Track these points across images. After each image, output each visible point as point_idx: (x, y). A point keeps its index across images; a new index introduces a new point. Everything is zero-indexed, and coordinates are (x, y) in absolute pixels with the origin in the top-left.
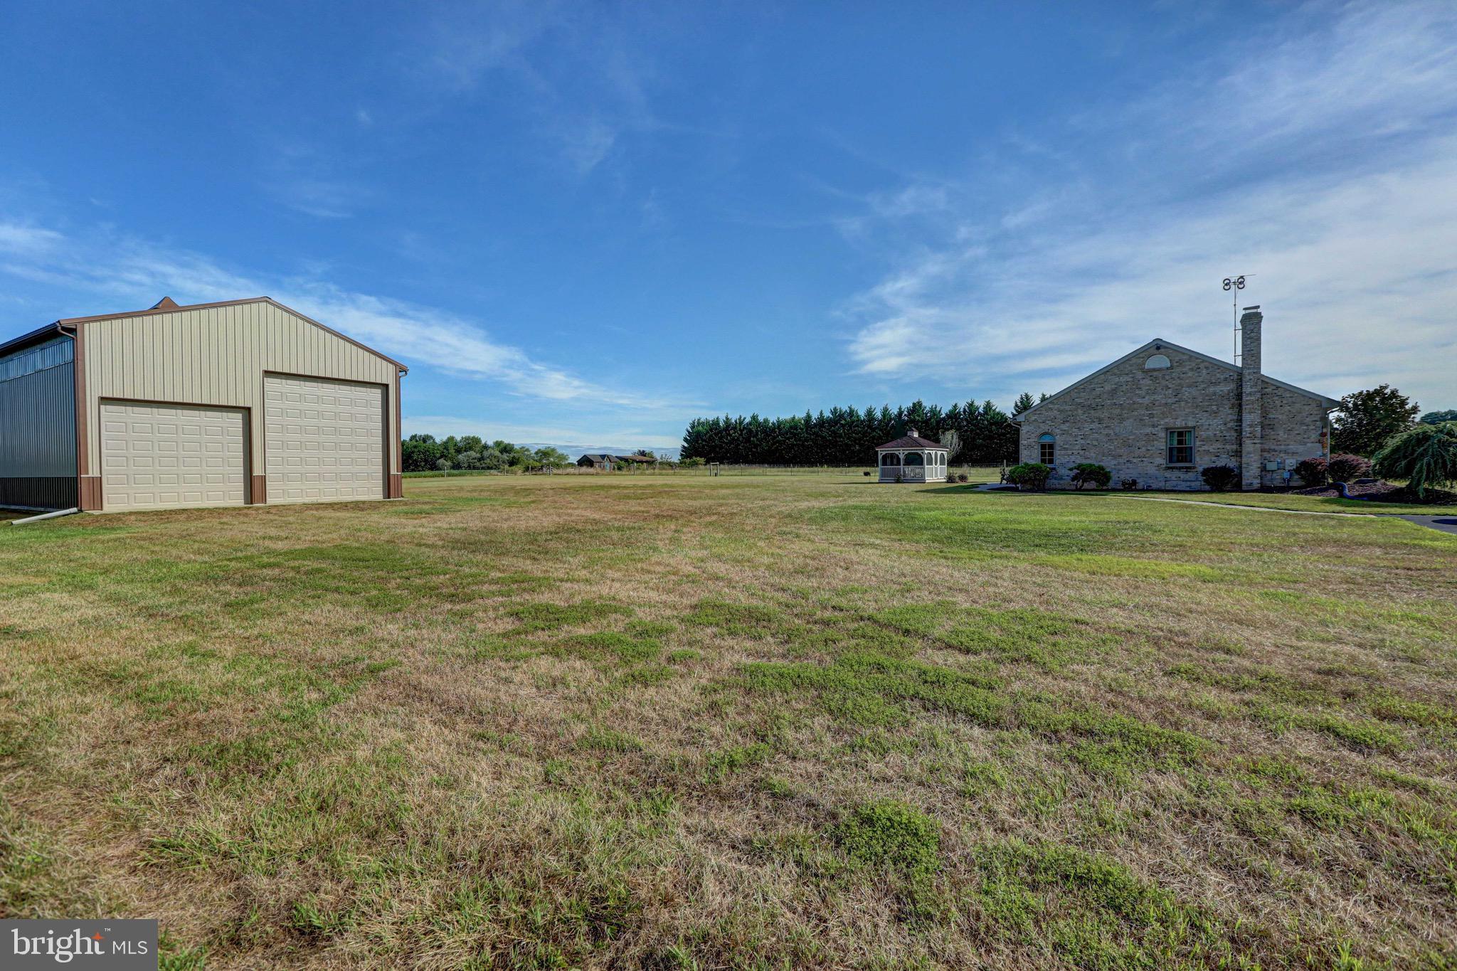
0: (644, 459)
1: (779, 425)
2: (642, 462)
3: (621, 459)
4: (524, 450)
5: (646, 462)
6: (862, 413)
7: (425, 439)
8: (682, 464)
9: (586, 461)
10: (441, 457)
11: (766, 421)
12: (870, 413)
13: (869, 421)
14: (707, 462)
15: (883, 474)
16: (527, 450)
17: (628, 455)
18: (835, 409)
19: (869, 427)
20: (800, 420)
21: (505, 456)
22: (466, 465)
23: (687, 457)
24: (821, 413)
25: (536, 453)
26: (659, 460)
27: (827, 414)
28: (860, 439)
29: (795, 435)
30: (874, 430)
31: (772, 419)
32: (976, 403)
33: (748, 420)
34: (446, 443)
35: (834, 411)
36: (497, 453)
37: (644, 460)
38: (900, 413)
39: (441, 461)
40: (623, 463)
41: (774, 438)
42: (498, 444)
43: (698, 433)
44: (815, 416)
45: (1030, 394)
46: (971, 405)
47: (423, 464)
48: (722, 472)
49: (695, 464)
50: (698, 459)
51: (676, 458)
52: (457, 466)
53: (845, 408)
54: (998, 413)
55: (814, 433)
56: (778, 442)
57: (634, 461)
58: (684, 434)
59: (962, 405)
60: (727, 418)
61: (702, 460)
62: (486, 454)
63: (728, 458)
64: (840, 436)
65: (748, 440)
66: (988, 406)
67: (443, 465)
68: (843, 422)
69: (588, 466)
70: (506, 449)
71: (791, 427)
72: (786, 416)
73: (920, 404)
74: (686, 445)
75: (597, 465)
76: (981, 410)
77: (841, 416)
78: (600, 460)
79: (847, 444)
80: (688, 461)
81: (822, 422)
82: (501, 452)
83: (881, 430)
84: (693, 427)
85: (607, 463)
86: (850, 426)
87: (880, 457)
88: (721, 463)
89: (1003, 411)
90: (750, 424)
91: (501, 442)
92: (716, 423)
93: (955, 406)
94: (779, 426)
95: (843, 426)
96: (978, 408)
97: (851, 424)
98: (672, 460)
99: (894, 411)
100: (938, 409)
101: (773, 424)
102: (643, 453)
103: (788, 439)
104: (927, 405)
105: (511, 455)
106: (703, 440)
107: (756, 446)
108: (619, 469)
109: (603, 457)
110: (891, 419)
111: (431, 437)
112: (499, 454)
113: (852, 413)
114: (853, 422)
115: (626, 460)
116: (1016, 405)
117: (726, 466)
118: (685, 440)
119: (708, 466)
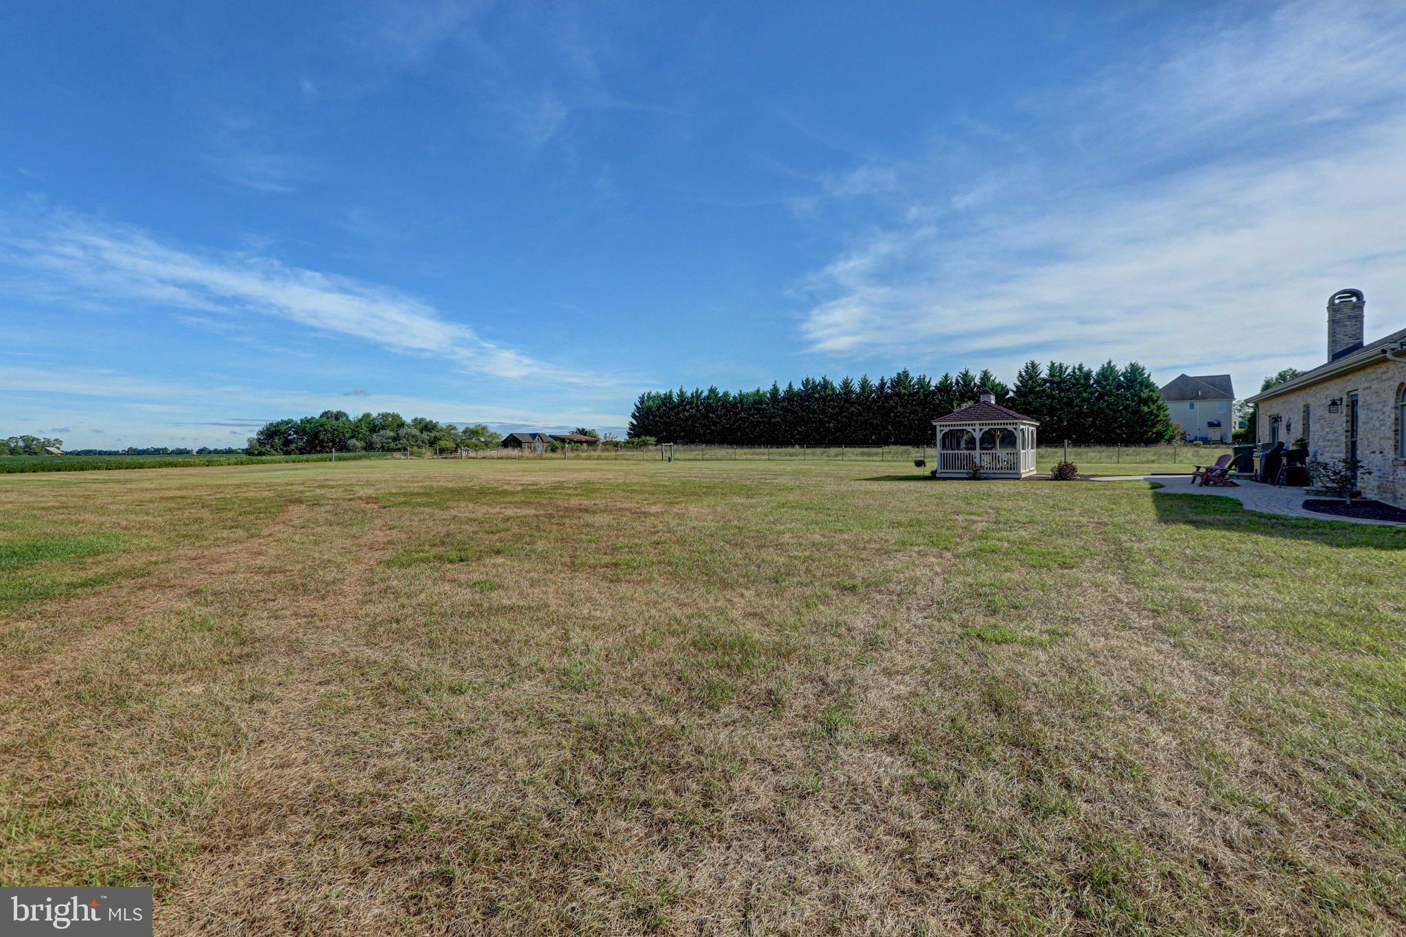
0: (583, 438)
1: (742, 398)
2: (581, 442)
3: (556, 438)
4: (451, 428)
5: (586, 442)
6: (837, 384)
7: (338, 416)
8: (628, 445)
9: (513, 442)
10: (352, 437)
11: (726, 394)
12: (846, 384)
13: (845, 394)
14: (658, 442)
15: (945, 462)
16: (454, 428)
17: (564, 433)
18: (807, 380)
19: (846, 401)
20: (765, 393)
21: (425, 436)
22: (379, 446)
23: (636, 435)
24: (790, 385)
25: (464, 432)
26: (603, 440)
27: (798, 386)
28: (837, 415)
29: (759, 411)
30: (852, 404)
31: (734, 393)
32: (971, 373)
33: (706, 393)
34: (360, 420)
35: (806, 383)
36: (416, 432)
37: (584, 440)
38: (882, 385)
39: (353, 442)
40: (557, 443)
41: (736, 414)
42: (417, 422)
43: (650, 409)
44: (783, 388)
45: (1037, 362)
46: (966, 375)
47: (330, 444)
48: (677, 455)
49: (645, 444)
50: (648, 438)
51: (623, 438)
52: (369, 447)
53: (818, 380)
54: (999, 384)
55: (782, 408)
56: (741, 419)
57: (571, 441)
58: (633, 409)
59: (954, 376)
60: (681, 392)
61: (652, 440)
62: (402, 432)
63: (683, 438)
64: (814, 412)
65: (705, 417)
66: (986, 376)
67: (354, 446)
68: (817, 396)
69: (514, 447)
70: (427, 427)
71: (755, 402)
72: (749, 389)
73: (906, 374)
74: (635, 422)
75: (525, 446)
76: (977, 381)
77: (814, 387)
78: (530, 439)
79: (821, 421)
80: (636, 440)
81: (791, 395)
82: (421, 431)
83: (859, 405)
84: (642, 402)
85: (539, 445)
86: (825, 400)
87: (939, 436)
88: (676, 443)
89: (1004, 382)
90: (708, 398)
91: (422, 420)
92: (668, 397)
93: (946, 376)
94: (741, 401)
95: (817, 400)
96: (973, 379)
97: (825, 399)
98: (618, 440)
99: (875, 382)
100: (927, 380)
101: (735, 398)
102: (582, 432)
103: (753, 415)
104: (914, 375)
105: (433, 435)
106: (655, 416)
107: (715, 424)
108: (554, 450)
109: (534, 436)
110: (872, 392)
111: (345, 414)
112: (418, 433)
113: (826, 385)
114: (828, 396)
115: (562, 440)
116: (1021, 375)
117: (680, 447)
118: (634, 416)
119: (659, 447)
